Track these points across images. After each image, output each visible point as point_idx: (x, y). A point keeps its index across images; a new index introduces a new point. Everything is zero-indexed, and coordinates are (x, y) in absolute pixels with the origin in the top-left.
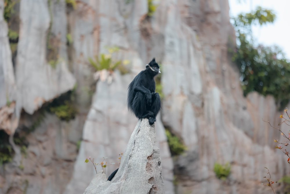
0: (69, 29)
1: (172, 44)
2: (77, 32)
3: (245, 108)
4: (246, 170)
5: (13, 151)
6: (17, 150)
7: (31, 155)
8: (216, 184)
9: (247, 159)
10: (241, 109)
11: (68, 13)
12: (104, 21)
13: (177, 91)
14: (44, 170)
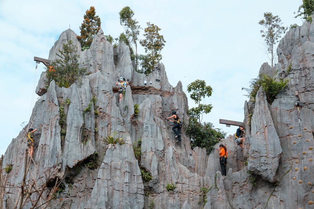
0: (96, 126)
1: (147, 127)
2: (100, 126)
3: (191, 155)
4: (184, 186)
5: (65, 187)
6: (67, 186)
7: (74, 187)
8: (166, 194)
9: (185, 180)
10: (189, 155)
11: (96, 118)
12: (113, 120)
13: (149, 150)
14: (80, 194)
